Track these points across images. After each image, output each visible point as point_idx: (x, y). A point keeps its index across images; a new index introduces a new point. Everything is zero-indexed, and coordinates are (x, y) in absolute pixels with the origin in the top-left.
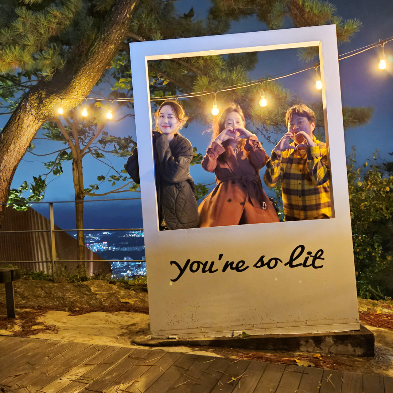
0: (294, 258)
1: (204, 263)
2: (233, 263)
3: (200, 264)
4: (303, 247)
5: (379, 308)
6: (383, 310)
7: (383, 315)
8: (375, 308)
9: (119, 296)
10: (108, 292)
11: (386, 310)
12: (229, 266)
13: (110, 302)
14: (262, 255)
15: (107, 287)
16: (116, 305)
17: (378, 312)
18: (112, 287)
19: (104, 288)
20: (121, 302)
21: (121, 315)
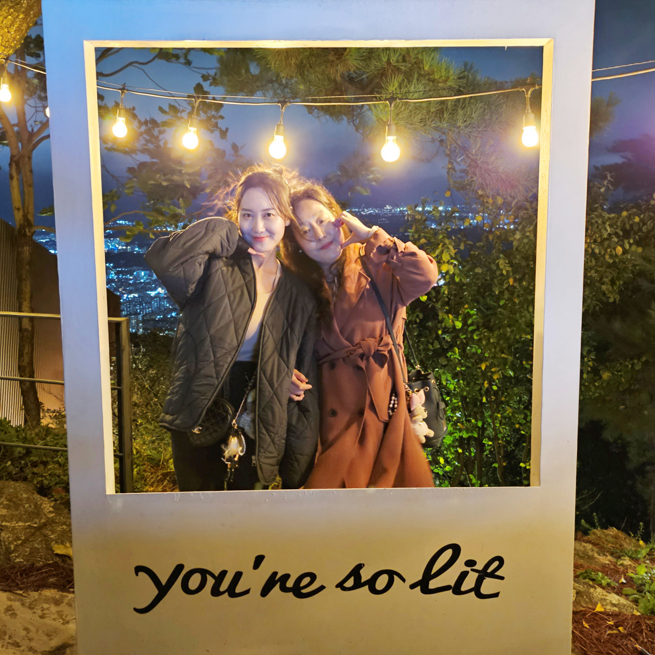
0: (432, 573)
1: (217, 575)
2: (287, 577)
3: (208, 576)
4: (456, 549)
5: (599, 590)
6: (606, 598)
7: (608, 615)
8: (592, 590)
9: (52, 536)
10: (29, 524)
11: (613, 598)
12: (278, 585)
13: (30, 553)
14: (359, 563)
15: (30, 506)
16: (41, 563)
17: (599, 608)
18: (41, 504)
19: (24, 507)
20: (55, 552)
21: (42, 607)
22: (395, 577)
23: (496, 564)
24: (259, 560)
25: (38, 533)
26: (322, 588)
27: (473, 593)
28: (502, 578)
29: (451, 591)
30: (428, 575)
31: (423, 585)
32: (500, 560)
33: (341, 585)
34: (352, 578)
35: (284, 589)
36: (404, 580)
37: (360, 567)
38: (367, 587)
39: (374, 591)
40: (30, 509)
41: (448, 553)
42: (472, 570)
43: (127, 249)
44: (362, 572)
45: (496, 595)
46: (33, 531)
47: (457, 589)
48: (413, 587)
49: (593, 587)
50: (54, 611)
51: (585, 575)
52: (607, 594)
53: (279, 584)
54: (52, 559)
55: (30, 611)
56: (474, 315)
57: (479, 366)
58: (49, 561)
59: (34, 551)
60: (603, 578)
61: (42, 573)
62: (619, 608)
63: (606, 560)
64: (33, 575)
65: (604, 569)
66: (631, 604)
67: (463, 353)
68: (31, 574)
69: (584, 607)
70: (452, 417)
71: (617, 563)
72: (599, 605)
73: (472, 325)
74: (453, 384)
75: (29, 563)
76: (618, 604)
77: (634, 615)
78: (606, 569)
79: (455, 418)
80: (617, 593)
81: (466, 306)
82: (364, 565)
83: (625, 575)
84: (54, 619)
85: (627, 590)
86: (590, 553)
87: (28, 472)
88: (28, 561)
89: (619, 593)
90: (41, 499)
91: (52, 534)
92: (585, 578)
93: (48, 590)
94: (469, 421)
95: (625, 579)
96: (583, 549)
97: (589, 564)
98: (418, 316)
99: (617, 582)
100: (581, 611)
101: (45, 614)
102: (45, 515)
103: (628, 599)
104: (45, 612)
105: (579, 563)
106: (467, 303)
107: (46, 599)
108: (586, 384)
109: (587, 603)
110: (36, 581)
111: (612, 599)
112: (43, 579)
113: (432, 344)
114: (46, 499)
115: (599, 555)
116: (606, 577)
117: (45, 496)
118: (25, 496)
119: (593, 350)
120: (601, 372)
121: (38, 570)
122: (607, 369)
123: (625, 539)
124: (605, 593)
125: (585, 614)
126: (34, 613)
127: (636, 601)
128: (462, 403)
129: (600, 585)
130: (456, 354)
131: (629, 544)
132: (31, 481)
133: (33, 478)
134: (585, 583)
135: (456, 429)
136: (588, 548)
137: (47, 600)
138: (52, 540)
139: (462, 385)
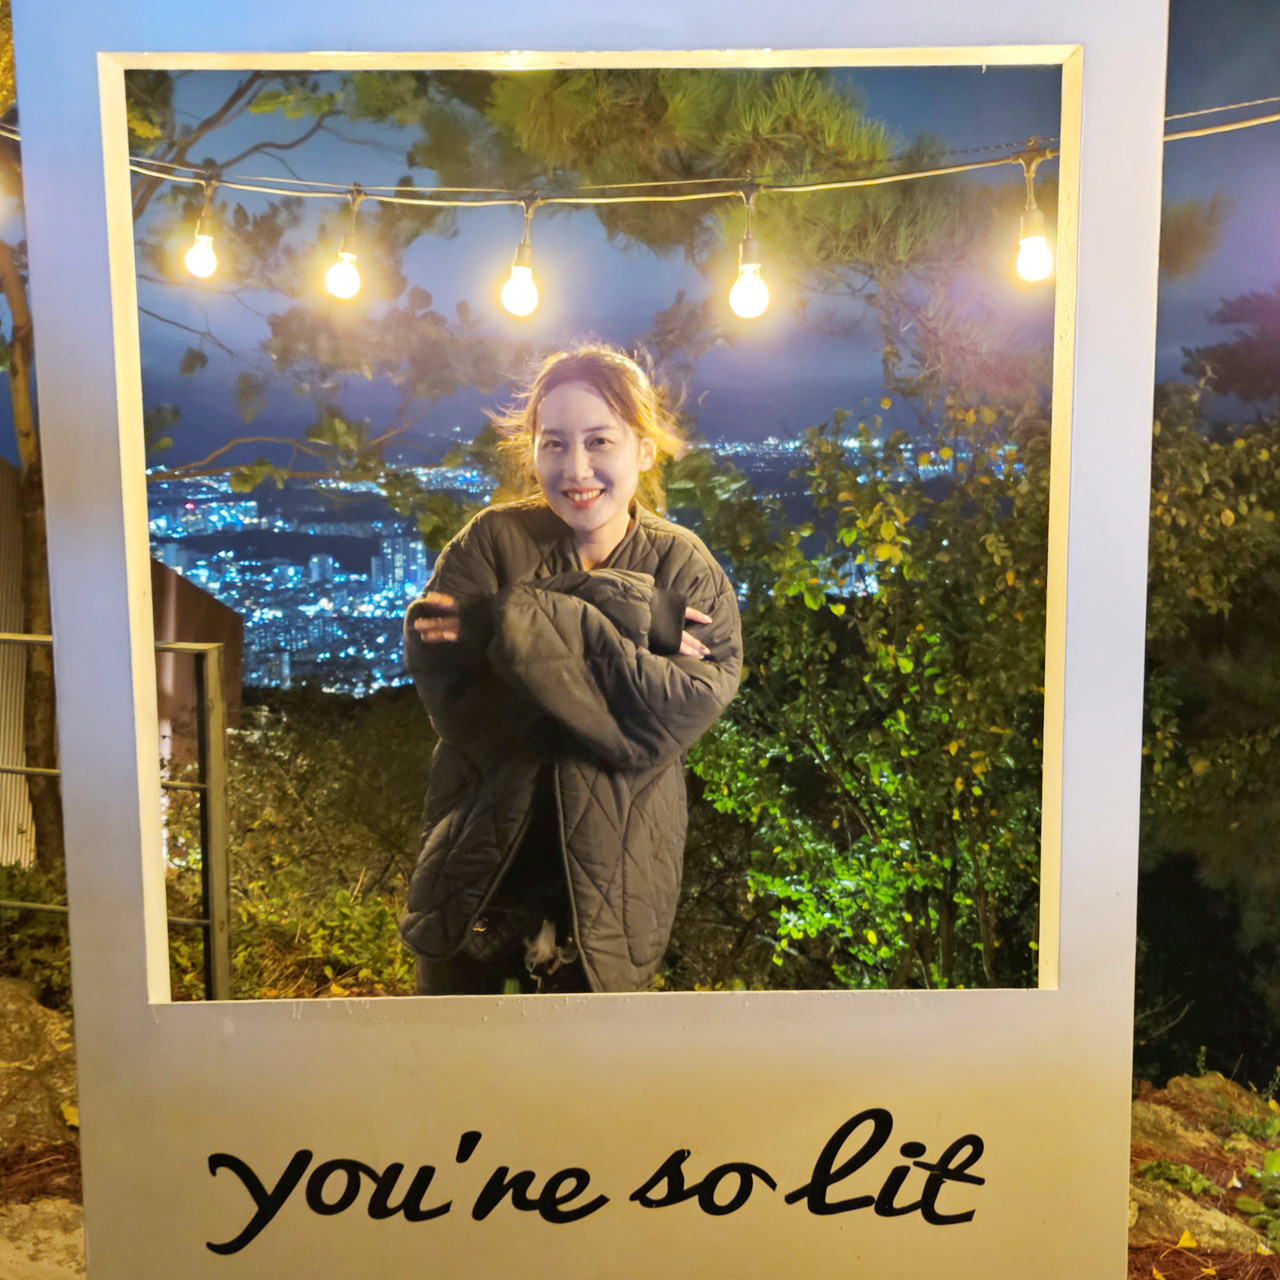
0: (833, 1169)
1: (380, 1172)
2: (527, 1177)
3: (363, 1176)
4: (883, 1121)
5: (1186, 1202)
6: (1201, 1219)
7: (1205, 1254)
8: (1171, 1203)
9: (64, 1090)
10: (17, 1064)
11: (1215, 1218)
12: (510, 1194)
13: (16, 1126)
14: (678, 1148)
15: (22, 1029)
16: (39, 1145)
17: (1186, 1241)
18: (45, 1024)
19: (9, 1031)
20: (69, 1123)
21: (37, 1237)
22: (755, 1178)
23: (967, 1151)
24: (469, 1143)
25: (35, 1083)
26: (602, 1201)
27: (919, 1211)
28: (980, 1181)
29: (873, 1207)
30: (824, 1175)
31: (814, 1196)
32: (976, 1143)
33: (640, 1196)
34: (665, 1182)
35: (521, 1203)
36: (773, 1185)
37: (680, 1156)
38: (695, 1199)
39: (709, 1207)
40: (21, 1035)
41: (867, 1129)
42: (917, 1164)
43: (260, 523)
44: (685, 1167)
45: (967, 1217)
46: (25, 1079)
47: (884, 1204)
48: (791, 1198)
49: (1172, 1196)
50: (60, 1246)
51: (1157, 1171)
52: (1203, 1211)
53: (510, 1192)
54: (63, 1137)
55: (12, 1245)
56: (936, 645)
57: (945, 748)
58: (56, 1139)
59: (25, 1119)
60: (1194, 1178)
61: (39, 1165)
62: (1228, 1240)
63: (1200, 1139)
64: (20, 1170)
65: (1197, 1158)
66: (1254, 1233)
67: (914, 723)
68: (17, 1168)
69: (1154, 1238)
70: (892, 850)
71: (1222, 1147)
72: (1186, 1235)
73: (932, 664)
74: (893, 783)
75: (15, 1145)
76: (1226, 1232)
77: (1257, 1255)
78: (1201, 1159)
79: (898, 852)
80: (1222, 1210)
81: (920, 627)
82: (689, 1153)
83: (1239, 1172)
84: (59, 1263)
85: (1244, 1202)
86: (1168, 1127)
87: (24, 957)
88: (12, 1141)
89: (1229, 1208)
90: (45, 1015)
91: (64, 1085)
92: (1157, 1178)
93: (49, 1201)
94: (927, 858)
95: (1240, 1179)
96: (1153, 1118)
97: (1164, 1150)
98: (825, 648)
99: (1224, 1186)
100: (1149, 1247)
101: (39, 1251)
102: (51, 1047)
103: (1247, 1223)
104: (40, 1247)
105: (1145, 1146)
106: (922, 621)
107: (44, 1221)
108: (1161, 783)
109: (1160, 1229)
110: (26, 1182)
111: (1212, 1222)
112: (42, 1177)
113: (854, 703)
114: (54, 1013)
115: (1186, 1129)
116: (1200, 1176)
117: (54, 1006)
118: (11, 1007)
119: (1173, 714)
120: (1191, 761)
121: (30, 1161)
122: (1202, 754)
123: (1240, 1096)
124: (1198, 1209)
125: (1156, 1254)
126: (19, 1248)
127: (1262, 1227)
128: (912, 822)
129: (1189, 1193)
130: (899, 724)
131: (1246, 1106)
132: (29, 978)
133: (33, 971)
134: (1156, 1189)
135: (900, 874)
136: (1163, 1117)
137: (45, 1224)
138: (64, 1098)
139: (911, 784)
